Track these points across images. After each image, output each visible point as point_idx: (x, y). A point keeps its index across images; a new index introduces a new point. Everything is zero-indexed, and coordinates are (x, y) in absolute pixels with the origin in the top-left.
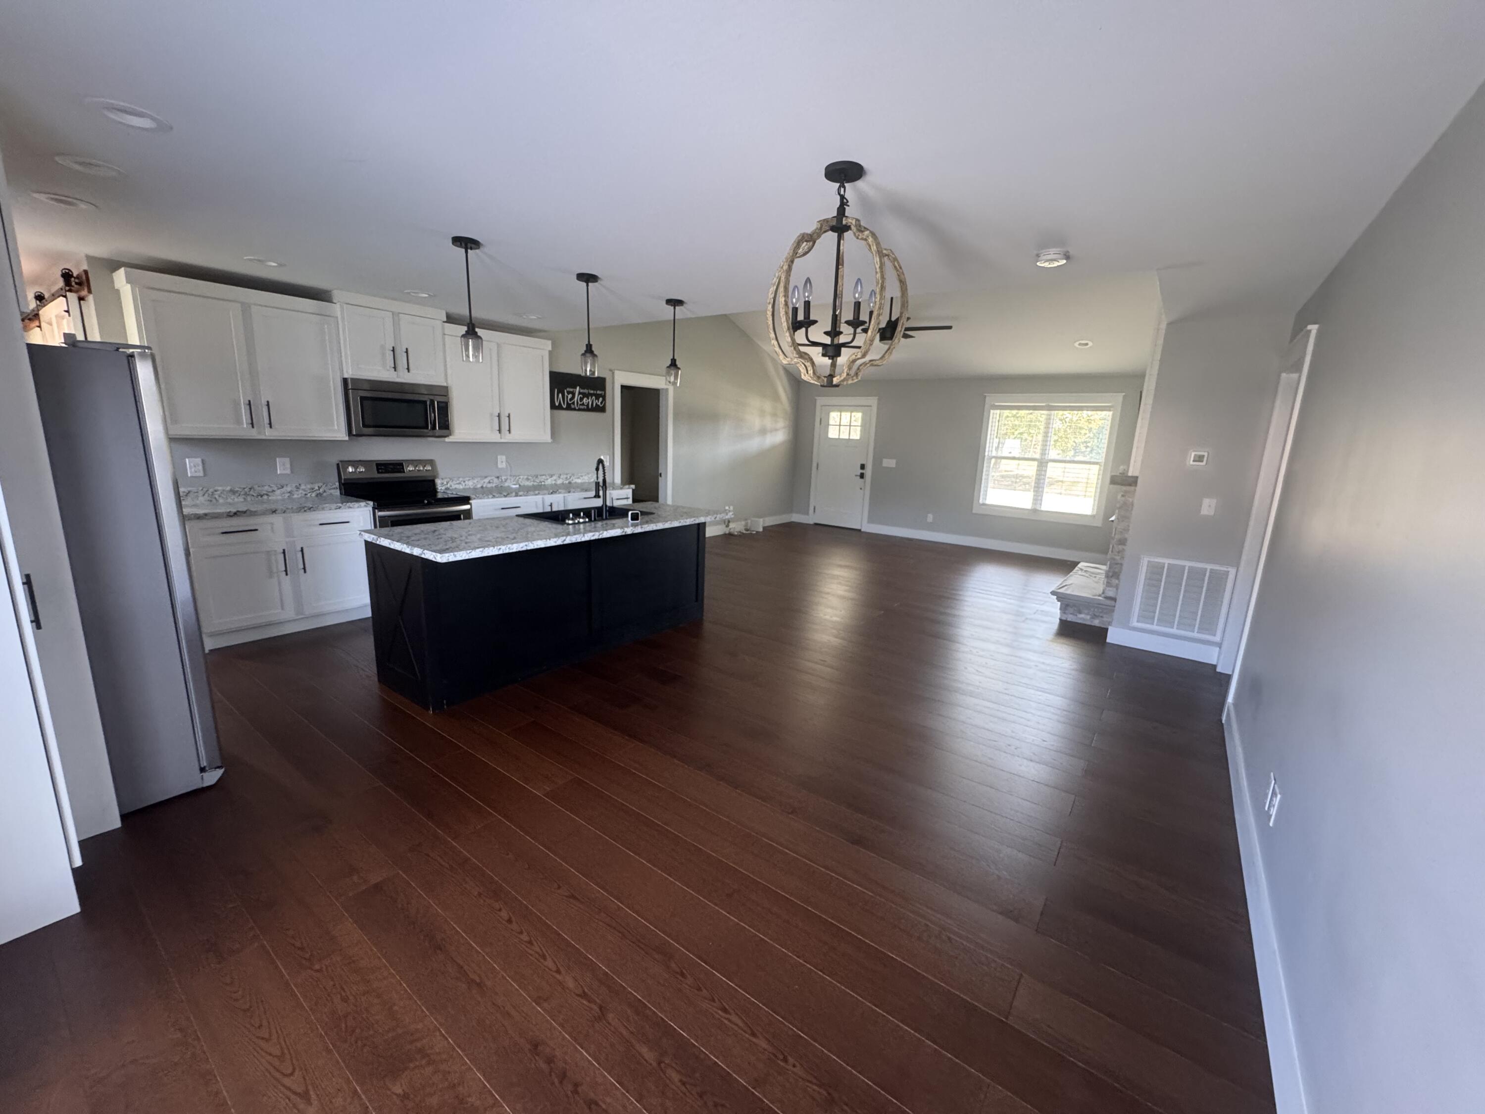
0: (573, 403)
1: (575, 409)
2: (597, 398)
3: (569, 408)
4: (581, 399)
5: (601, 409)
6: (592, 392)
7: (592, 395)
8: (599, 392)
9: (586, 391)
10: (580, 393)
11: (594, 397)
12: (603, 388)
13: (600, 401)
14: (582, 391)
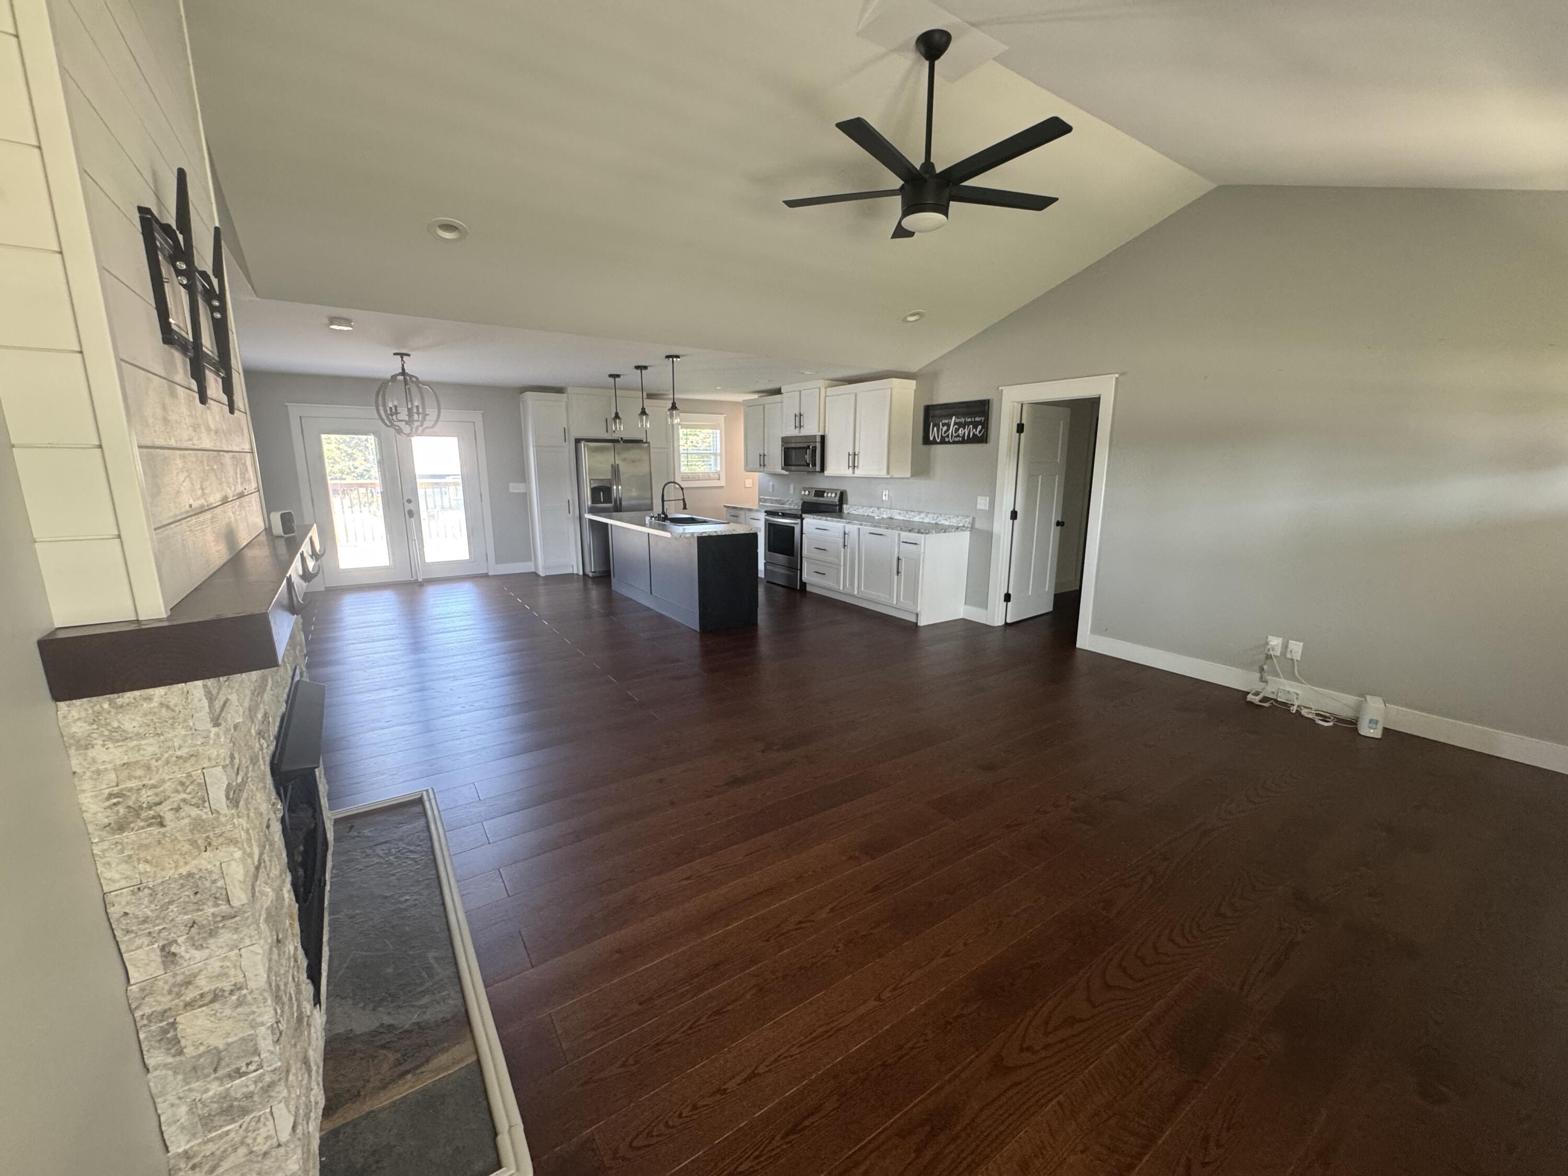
0: (948, 436)
1: (949, 443)
2: (975, 427)
3: (943, 442)
4: (957, 430)
5: (983, 439)
6: (969, 420)
7: (969, 424)
8: (978, 419)
9: (962, 420)
10: (955, 424)
11: (971, 426)
12: (985, 413)
13: (978, 430)
14: (958, 421)
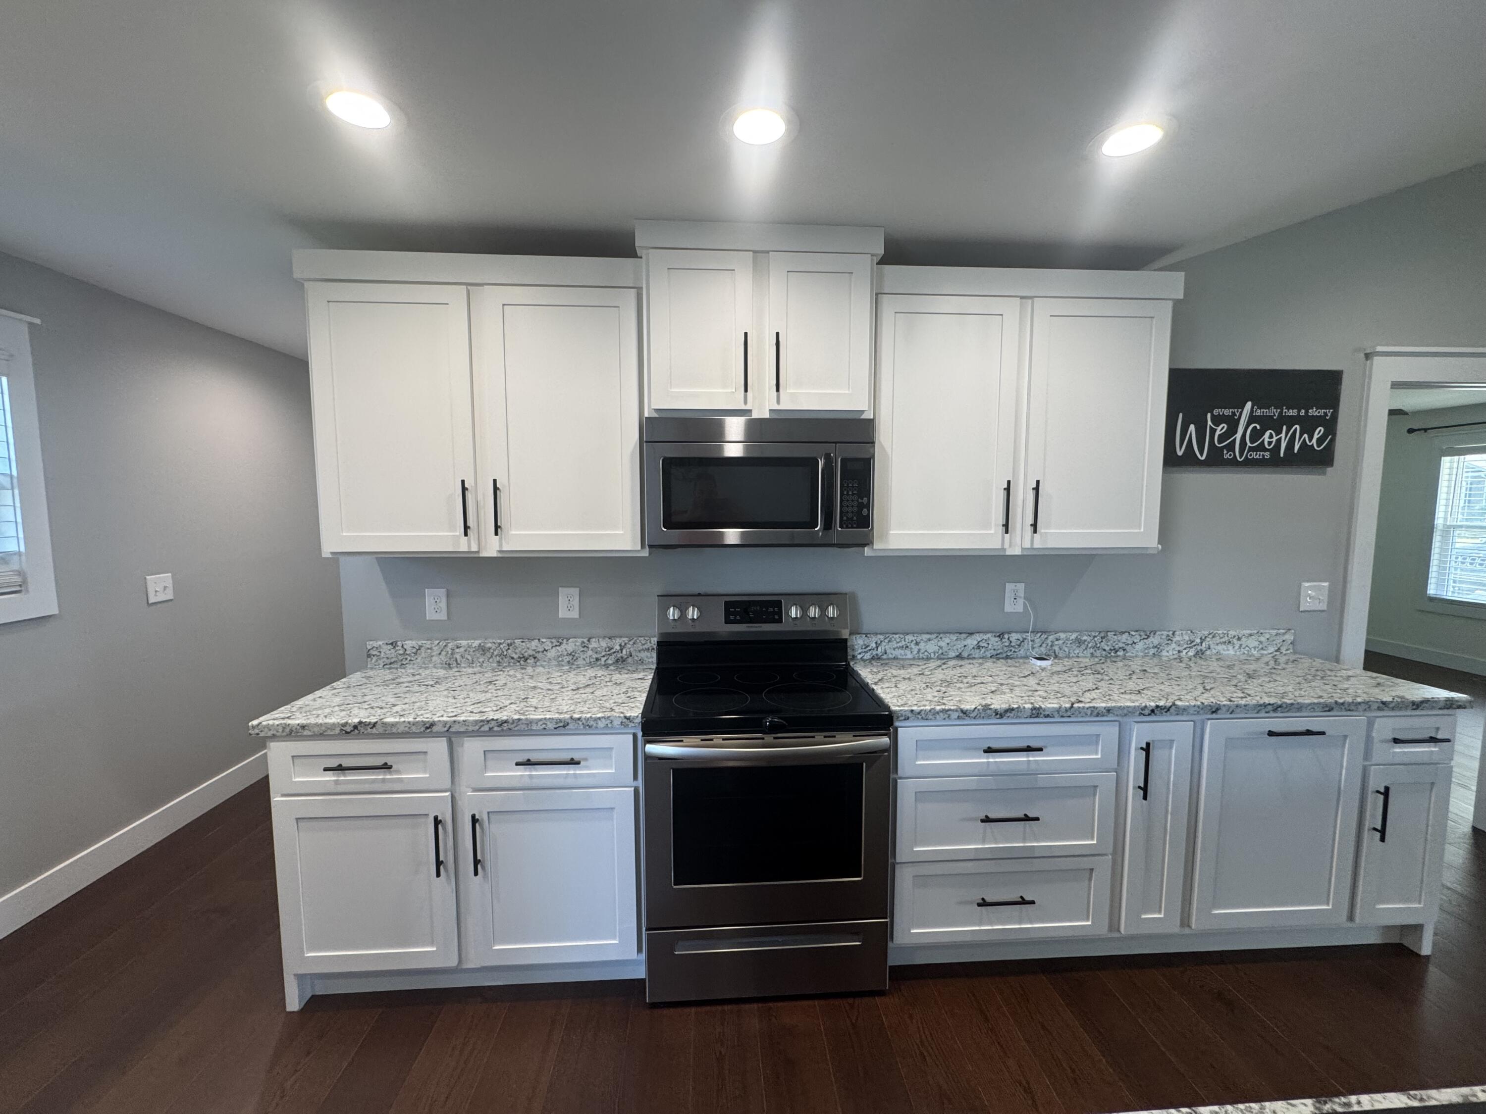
0: (1231, 447)
1: (1233, 463)
3: (1218, 460)
4: (1256, 435)
5: (1320, 459)
6: (1293, 412)
7: (1290, 422)
8: (1313, 412)
9: (1274, 412)
10: (1252, 419)
11: (1297, 428)
12: (1333, 402)
13: (1316, 436)
14: (1259, 412)
